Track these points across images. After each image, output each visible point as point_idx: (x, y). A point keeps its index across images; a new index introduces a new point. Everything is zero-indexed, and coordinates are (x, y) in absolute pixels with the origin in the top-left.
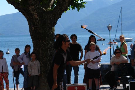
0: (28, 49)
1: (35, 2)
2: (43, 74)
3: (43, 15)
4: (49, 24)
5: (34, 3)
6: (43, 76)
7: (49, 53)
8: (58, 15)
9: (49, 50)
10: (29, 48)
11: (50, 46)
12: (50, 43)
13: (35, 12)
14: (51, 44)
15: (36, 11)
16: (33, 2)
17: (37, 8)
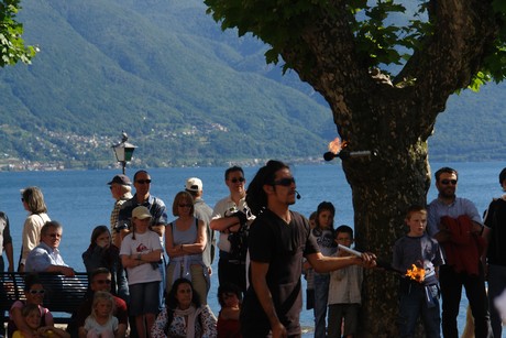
0: (324, 216)
1: (337, 59)
2: (371, 302)
3: (370, 101)
4: (393, 133)
5: (333, 63)
6: (370, 309)
7: (393, 231)
8: (431, 102)
9: (394, 223)
10: (327, 213)
11: (398, 210)
12: (400, 197)
13: (339, 93)
14: (402, 201)
15: (340, 90)
16: (328, 61)
17: (342, 78)
